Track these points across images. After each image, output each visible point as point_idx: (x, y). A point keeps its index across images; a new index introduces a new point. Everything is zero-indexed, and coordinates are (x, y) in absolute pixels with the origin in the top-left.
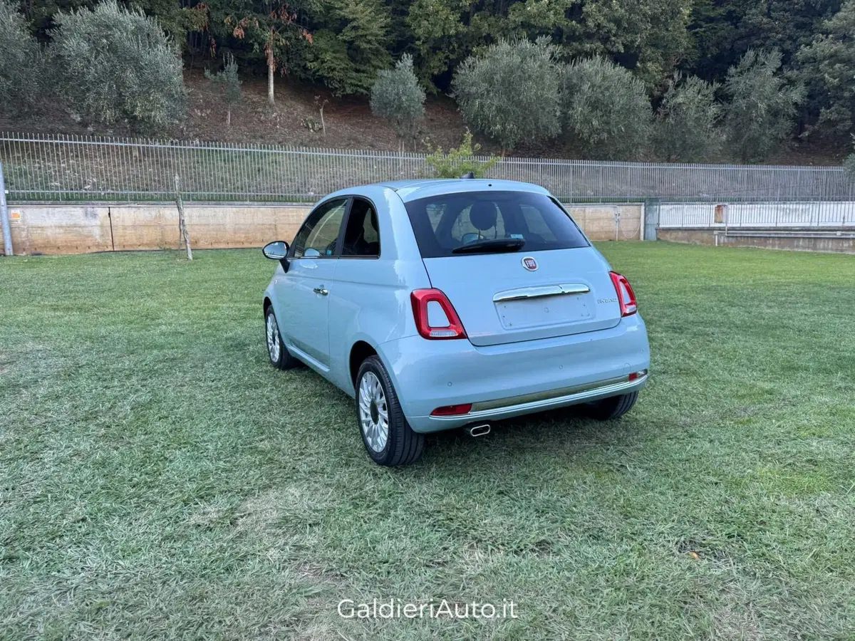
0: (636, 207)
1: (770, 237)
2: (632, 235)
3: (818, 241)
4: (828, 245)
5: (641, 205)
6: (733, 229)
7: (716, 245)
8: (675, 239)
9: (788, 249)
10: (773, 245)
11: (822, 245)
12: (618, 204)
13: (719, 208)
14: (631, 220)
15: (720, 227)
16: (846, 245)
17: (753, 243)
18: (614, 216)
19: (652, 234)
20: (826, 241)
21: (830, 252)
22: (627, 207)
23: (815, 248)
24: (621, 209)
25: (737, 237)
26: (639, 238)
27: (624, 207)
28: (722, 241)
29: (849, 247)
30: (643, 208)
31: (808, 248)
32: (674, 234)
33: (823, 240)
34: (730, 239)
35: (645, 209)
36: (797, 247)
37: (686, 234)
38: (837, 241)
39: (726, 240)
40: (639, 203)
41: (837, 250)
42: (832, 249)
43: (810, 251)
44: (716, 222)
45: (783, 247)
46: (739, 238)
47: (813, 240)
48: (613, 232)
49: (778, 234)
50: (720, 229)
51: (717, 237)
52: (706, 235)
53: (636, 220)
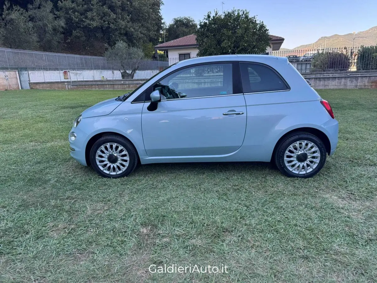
0: (14, 72)
1: (93, 85)
2: (15, 87)
3: (114, 85)
4: (119, 87)
5: (16, 71)
6: (75, 82)
7: (67, 89)
8: (43, 88)
9: (103, 89)
10: (95, 88)
11: (116, 87)
12: (5, 70)
13: (65, 73)
14: (13, 79)
15: (68, 81)
16: (126, 86)
17: (86, 87)
18: (5, 77)
19: (26, 86)
20: (118, 85)
21: (120, 89)
22: (10, 72)
23: (114, 88)
24: (7, 73)
25: (77, 85)
26: (19, 89)
27: (9, 72)
28: (70, 87)
29: (127, 87)
30: (17, 72)
31: (111, 88)
32: (41, 86)
33: (116, 85)
34: (74, 86)
35: (19, 73)
36: (106, 88)
37: (49, 85)
38: (122, 85)
39: (72, 87)
40: (15, 70)
41: (122, 88)
42: (121, 88)
43: (112, 89)
44: (65, 79)
45: (100, 88)
46: (78, 86)
47: (112, 85)
48: (5, 85)
49: (96, 83)
50: (68, 82)
51: (67, 86)
52: (60, 85)
53: (15, 79)
